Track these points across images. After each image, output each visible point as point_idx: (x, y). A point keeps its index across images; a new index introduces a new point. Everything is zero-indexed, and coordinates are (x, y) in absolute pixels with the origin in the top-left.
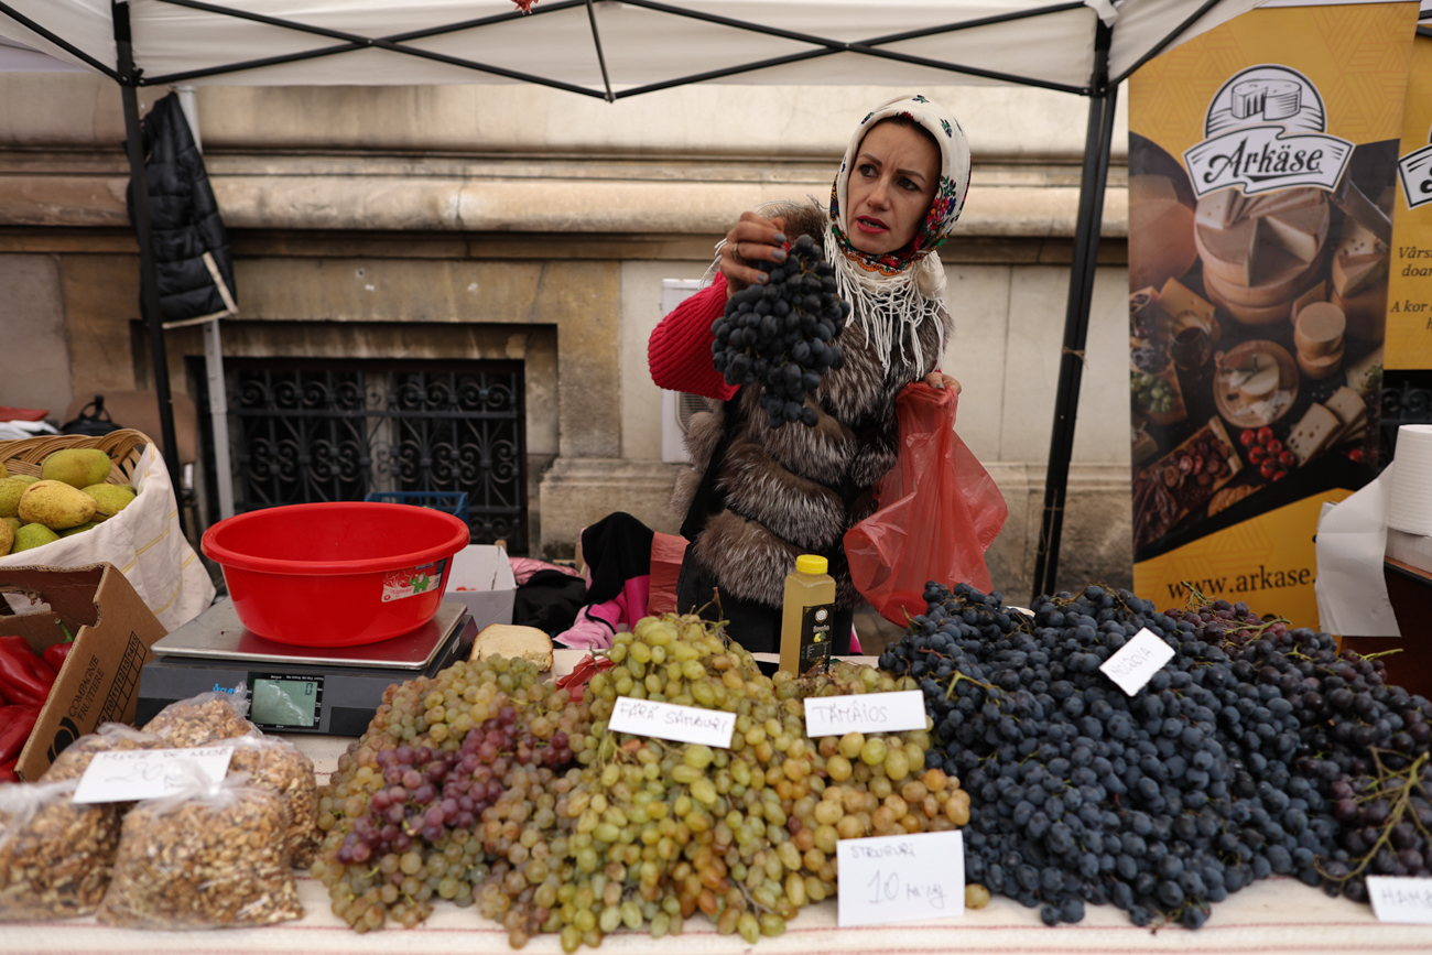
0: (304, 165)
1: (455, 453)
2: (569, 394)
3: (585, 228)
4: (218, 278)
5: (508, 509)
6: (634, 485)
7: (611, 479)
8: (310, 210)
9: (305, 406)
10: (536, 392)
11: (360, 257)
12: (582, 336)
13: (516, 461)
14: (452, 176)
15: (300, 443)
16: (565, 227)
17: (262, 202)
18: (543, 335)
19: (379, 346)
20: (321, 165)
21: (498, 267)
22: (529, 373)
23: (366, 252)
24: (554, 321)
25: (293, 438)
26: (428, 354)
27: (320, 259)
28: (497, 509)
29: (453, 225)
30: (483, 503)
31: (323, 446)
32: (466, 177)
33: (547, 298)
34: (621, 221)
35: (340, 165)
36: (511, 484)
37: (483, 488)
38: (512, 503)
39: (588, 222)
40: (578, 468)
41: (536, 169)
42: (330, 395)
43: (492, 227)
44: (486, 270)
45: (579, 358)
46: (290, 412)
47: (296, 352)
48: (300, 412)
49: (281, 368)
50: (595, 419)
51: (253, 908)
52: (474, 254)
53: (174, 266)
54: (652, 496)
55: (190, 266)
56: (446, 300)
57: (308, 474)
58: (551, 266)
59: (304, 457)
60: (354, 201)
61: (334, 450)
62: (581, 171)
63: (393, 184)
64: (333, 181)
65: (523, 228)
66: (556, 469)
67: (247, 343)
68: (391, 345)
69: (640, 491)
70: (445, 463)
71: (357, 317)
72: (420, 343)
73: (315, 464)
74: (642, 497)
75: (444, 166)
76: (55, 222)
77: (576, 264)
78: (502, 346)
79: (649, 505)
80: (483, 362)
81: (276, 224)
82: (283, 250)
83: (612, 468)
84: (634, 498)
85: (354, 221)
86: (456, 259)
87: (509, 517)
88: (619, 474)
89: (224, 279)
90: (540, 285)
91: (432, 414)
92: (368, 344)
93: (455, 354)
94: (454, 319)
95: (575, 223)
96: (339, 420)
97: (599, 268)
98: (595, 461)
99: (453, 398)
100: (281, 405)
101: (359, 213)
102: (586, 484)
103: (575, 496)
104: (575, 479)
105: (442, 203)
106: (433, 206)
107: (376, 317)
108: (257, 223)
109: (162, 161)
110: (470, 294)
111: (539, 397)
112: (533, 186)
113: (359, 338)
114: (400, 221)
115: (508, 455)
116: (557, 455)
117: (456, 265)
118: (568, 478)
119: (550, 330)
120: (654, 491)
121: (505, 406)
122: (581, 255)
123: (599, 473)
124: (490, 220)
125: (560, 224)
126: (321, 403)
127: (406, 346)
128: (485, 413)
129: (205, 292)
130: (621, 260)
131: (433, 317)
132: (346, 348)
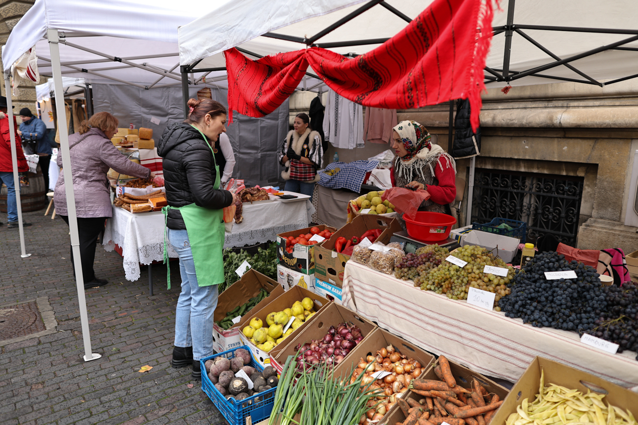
0: (510, 105)
1: (551, 210)
2: (599, 192)
3: (613, 126)
4: (475, 144)
5: (570, 234)
6: (623, 234)
7: (612, 229)
8: (508, 121)
9: (501, 187)
10: (587, 190)
11: (525, 136)
12: (609, 169)
13: (576, 217)
14: (562, 107)
15: (497, 198)
16: (604, 126)
17: (494, 119)
18: (592, 168)
19: (528, 168)
20: (516, 105)
21: (576, 141)
22: (585, 182)
23: (527, 135)
24: (597, 163)
25: (495, 197)
26: (546, 172)
27: (511, 137)
28: (564, 234)
29: (558, 125)
30: (560, 231)
31: (505, 201)
32: (568, 107)
33: (595, 153)
34: (630, 123)
35: (522, 105)
36: (572, 225)
37: (560, 225)
38: (571, 232)
39: (615, 124)
40: (598, 223)
41: (597, 103)
42: (510, 184)
43: (573, 126)
44: (571, 141)
45: (606, 178)
46: (496, 188)
47: (500, 168)
48: (499, 188)
49: (495, 173)
50: (610, 204)
51: (384, 270)
52: (567, 136)
53: (463, 140)
54: (631, 240)
55: (468, 140)
56: (554, 153)
57: (499, 210)
58: (599, 141)
59: (498, 204)
60: (523, 118)
61: (508, 203)
62: (617, 102)
63: (539, 111)
64: (519, 110)
65: (586, 127)
66: (588, 222)
67: (485, 164)
68: (533, 168)
69: (625, 237)
70: (547, 213)
71: (521, 158)
72: (543, 168)
73: (501, 207)
74: (625, 240)
75: (560, 103)
76: (437, 126)
77: (611, 140)
78: (575, 171)
79: (628, 243)
80: (567, 176)
81: (497, 126)
82: (500, 134)
83: (614, 225)
84: (621, 239)
85: (523, 124)
86: (560, 138)
87: (569, 238)
88: (617, 228)
89: (477, 144)
90: (593, 148)
91: (545, 194)
92: (525, 167)
93: (556, 173)
94: (556, 160)
95: (608, 124)
96: (511, 193)
97: (621, 142)
98: (607, 221)
99: (554, 189)
100: (493, 185)
101: (524, 122)
102: (600, 230)
103: (594, 234)
104: (596, 227)
105: (555, 118)
106: (551, 119)
107: (527, 158)
108: (492, 126)
109: (465, 108)
110: (564, 151)
111: (588, 192)
112: (594, 109)
113: (522, 164)
114: (538, 125)
115: (572, 214)
116: (591, 217)
117: (560, 139)
118: (593, 226)
119: (596, 166)
120: (632, 238)
121: (574, 194)
122: (613, 137)
123: (607, 226)
124: (572, 124)
125: (602, 125)
126: (506, 186)
127: (538, 168)
128: (565, 196)
129: (471, 148)
130: (632, 139)
131: (548, 159)
132: (517, 168)
